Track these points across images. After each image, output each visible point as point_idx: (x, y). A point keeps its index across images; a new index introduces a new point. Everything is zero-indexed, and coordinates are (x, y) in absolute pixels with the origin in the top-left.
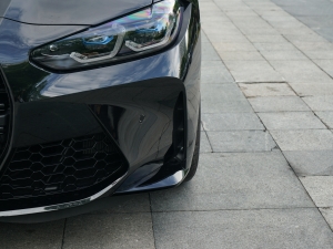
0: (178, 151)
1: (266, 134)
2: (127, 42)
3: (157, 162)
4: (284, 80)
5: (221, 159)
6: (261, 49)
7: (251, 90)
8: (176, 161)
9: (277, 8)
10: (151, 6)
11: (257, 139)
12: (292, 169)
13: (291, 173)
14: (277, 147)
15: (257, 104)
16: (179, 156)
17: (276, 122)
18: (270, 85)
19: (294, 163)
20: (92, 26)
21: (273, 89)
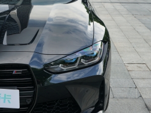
0: (101, 102)
1: (136, 90)
2: (82, 60)
3: (92, 107)
4: (144, 62)
5: (117, 101)
6: (135, 46)
7: (130, 67)
8: (100, 107)
9: (142, 25)
10: (92, 45)
11: (132, 92)
12: (147, 107)
13: (147, 109)
14: (141, 96)
15: (133, 74)
16: (101, 105)
17: (141, 84)
18: (138, 65)
19: (148, 104)
20: (69, 55)
21: (139, 67)
